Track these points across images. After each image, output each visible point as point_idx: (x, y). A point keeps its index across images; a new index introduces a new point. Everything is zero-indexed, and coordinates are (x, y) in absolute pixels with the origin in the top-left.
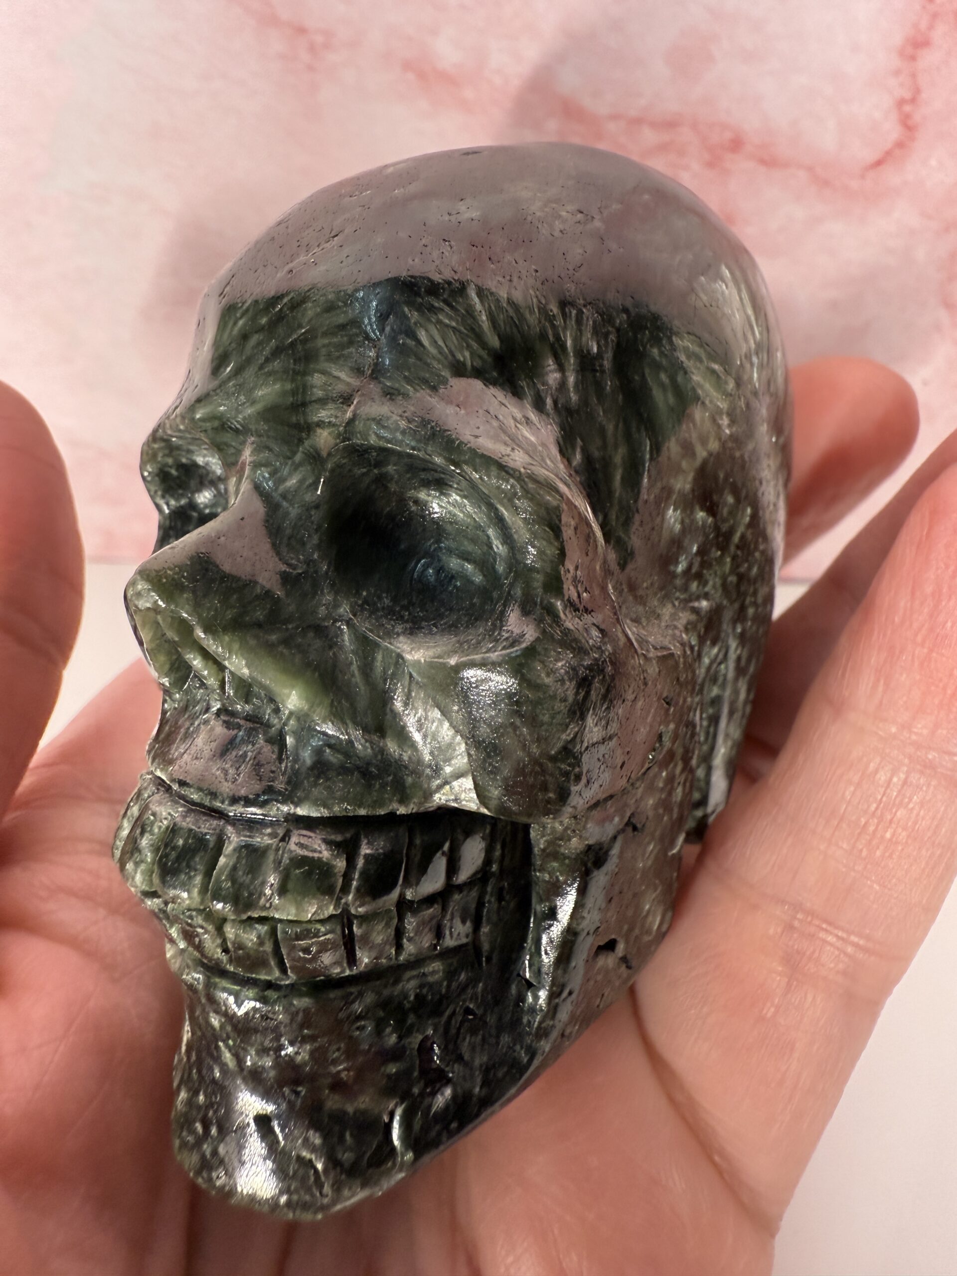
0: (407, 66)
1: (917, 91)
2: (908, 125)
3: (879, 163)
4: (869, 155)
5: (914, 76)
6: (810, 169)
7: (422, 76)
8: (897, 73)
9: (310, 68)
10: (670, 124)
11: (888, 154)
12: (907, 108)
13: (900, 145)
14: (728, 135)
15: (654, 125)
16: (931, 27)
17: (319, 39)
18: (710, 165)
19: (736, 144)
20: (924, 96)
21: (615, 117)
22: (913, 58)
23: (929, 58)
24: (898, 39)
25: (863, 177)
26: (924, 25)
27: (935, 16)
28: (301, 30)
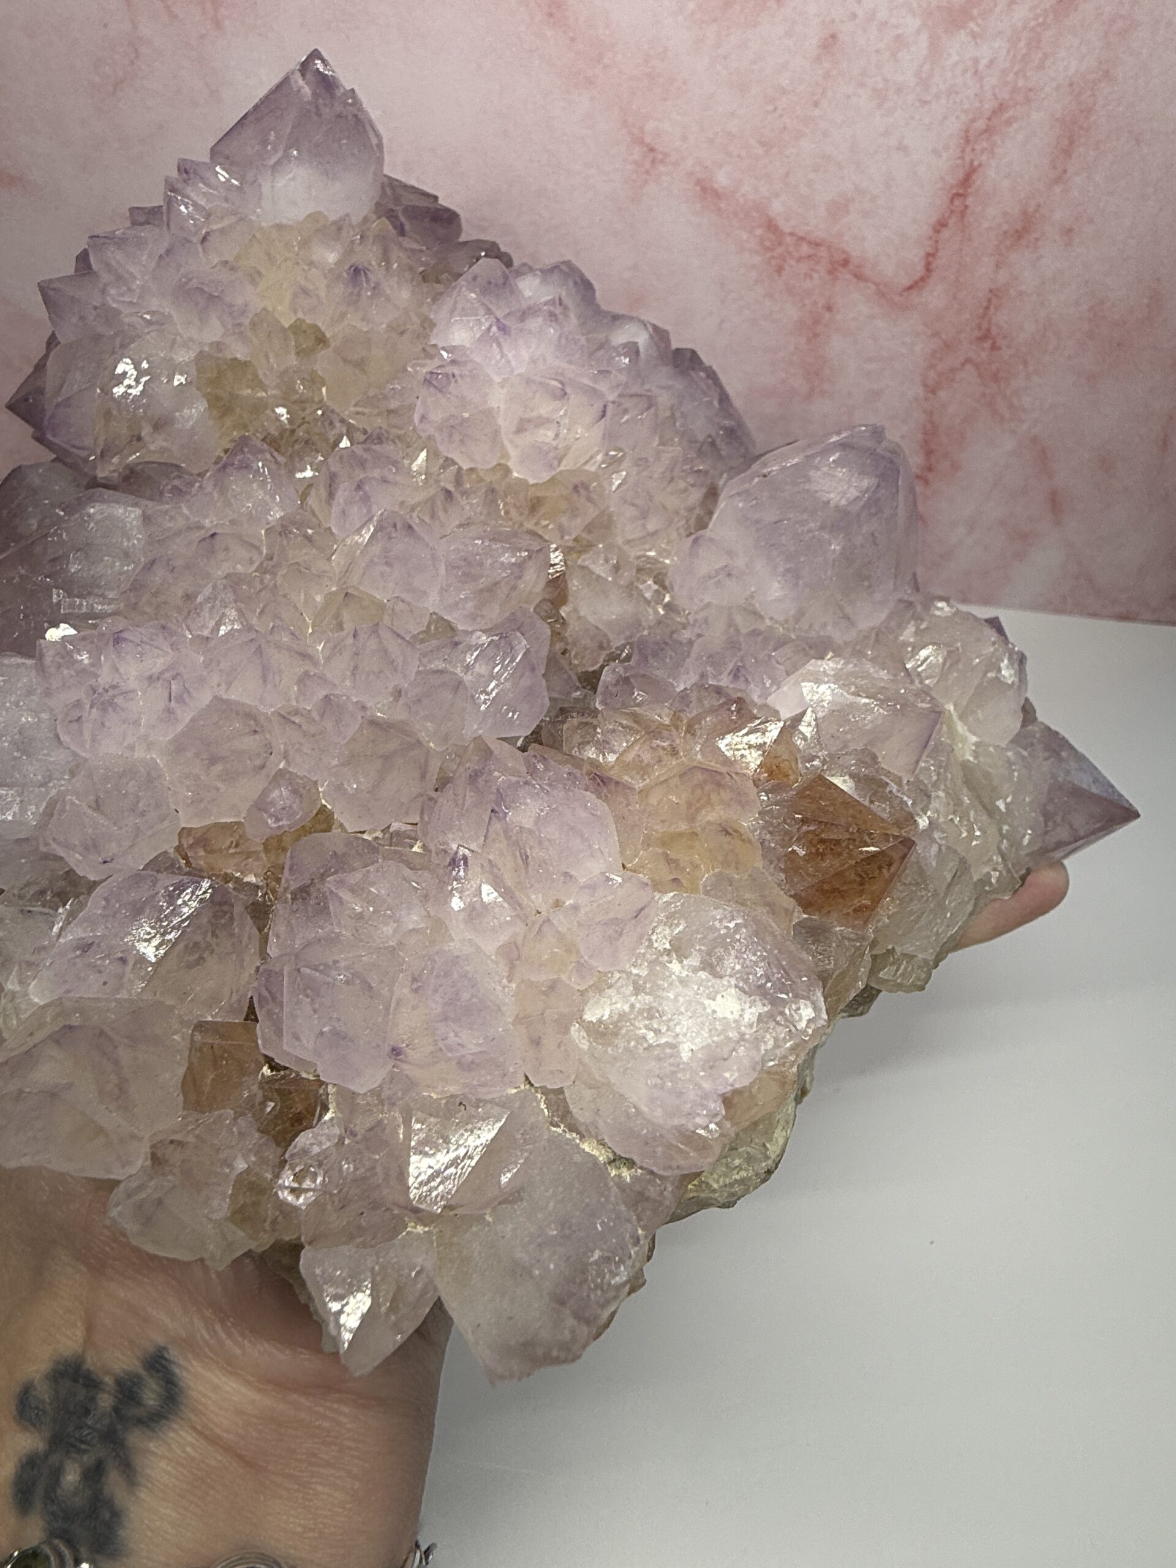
0: (698, 182)
1: (937, 250)
2: (928, 268)
3: (910, 288)
4: (906, 282)
5: (937, 242)
6: (877, 285)
7: (704, 190)
8: (930, 238)
9: (647, 172)
10: (817, 245)
11: (916, 283)
12: (931, 259)
13: (922, 279)
14: (844, 256)
15: (810, 243)
16: (950, 217)
17: (660, 156)
18: (830, 272)
19: (846, 263)
20: (939, 254)
21: (792, 234)
22: (938, 232)
23: (946, 233)
24: (933, 220)
25: (901, 295)
26: (946, 215)
27: (952, 211)
28: (652, 150)
